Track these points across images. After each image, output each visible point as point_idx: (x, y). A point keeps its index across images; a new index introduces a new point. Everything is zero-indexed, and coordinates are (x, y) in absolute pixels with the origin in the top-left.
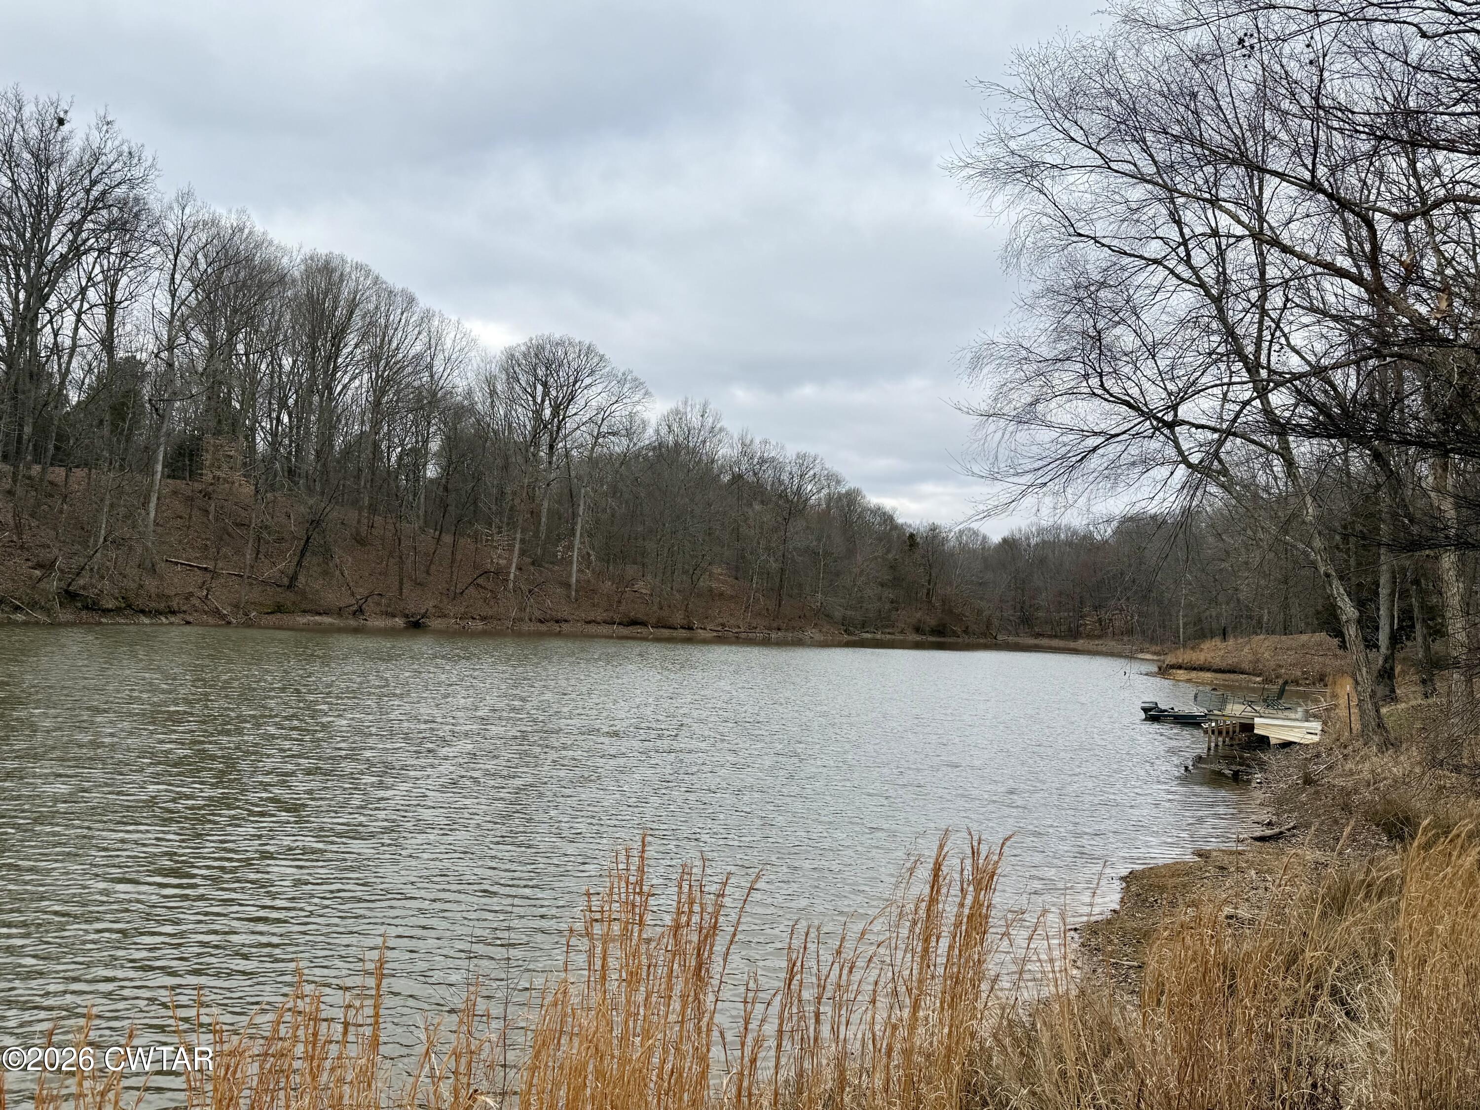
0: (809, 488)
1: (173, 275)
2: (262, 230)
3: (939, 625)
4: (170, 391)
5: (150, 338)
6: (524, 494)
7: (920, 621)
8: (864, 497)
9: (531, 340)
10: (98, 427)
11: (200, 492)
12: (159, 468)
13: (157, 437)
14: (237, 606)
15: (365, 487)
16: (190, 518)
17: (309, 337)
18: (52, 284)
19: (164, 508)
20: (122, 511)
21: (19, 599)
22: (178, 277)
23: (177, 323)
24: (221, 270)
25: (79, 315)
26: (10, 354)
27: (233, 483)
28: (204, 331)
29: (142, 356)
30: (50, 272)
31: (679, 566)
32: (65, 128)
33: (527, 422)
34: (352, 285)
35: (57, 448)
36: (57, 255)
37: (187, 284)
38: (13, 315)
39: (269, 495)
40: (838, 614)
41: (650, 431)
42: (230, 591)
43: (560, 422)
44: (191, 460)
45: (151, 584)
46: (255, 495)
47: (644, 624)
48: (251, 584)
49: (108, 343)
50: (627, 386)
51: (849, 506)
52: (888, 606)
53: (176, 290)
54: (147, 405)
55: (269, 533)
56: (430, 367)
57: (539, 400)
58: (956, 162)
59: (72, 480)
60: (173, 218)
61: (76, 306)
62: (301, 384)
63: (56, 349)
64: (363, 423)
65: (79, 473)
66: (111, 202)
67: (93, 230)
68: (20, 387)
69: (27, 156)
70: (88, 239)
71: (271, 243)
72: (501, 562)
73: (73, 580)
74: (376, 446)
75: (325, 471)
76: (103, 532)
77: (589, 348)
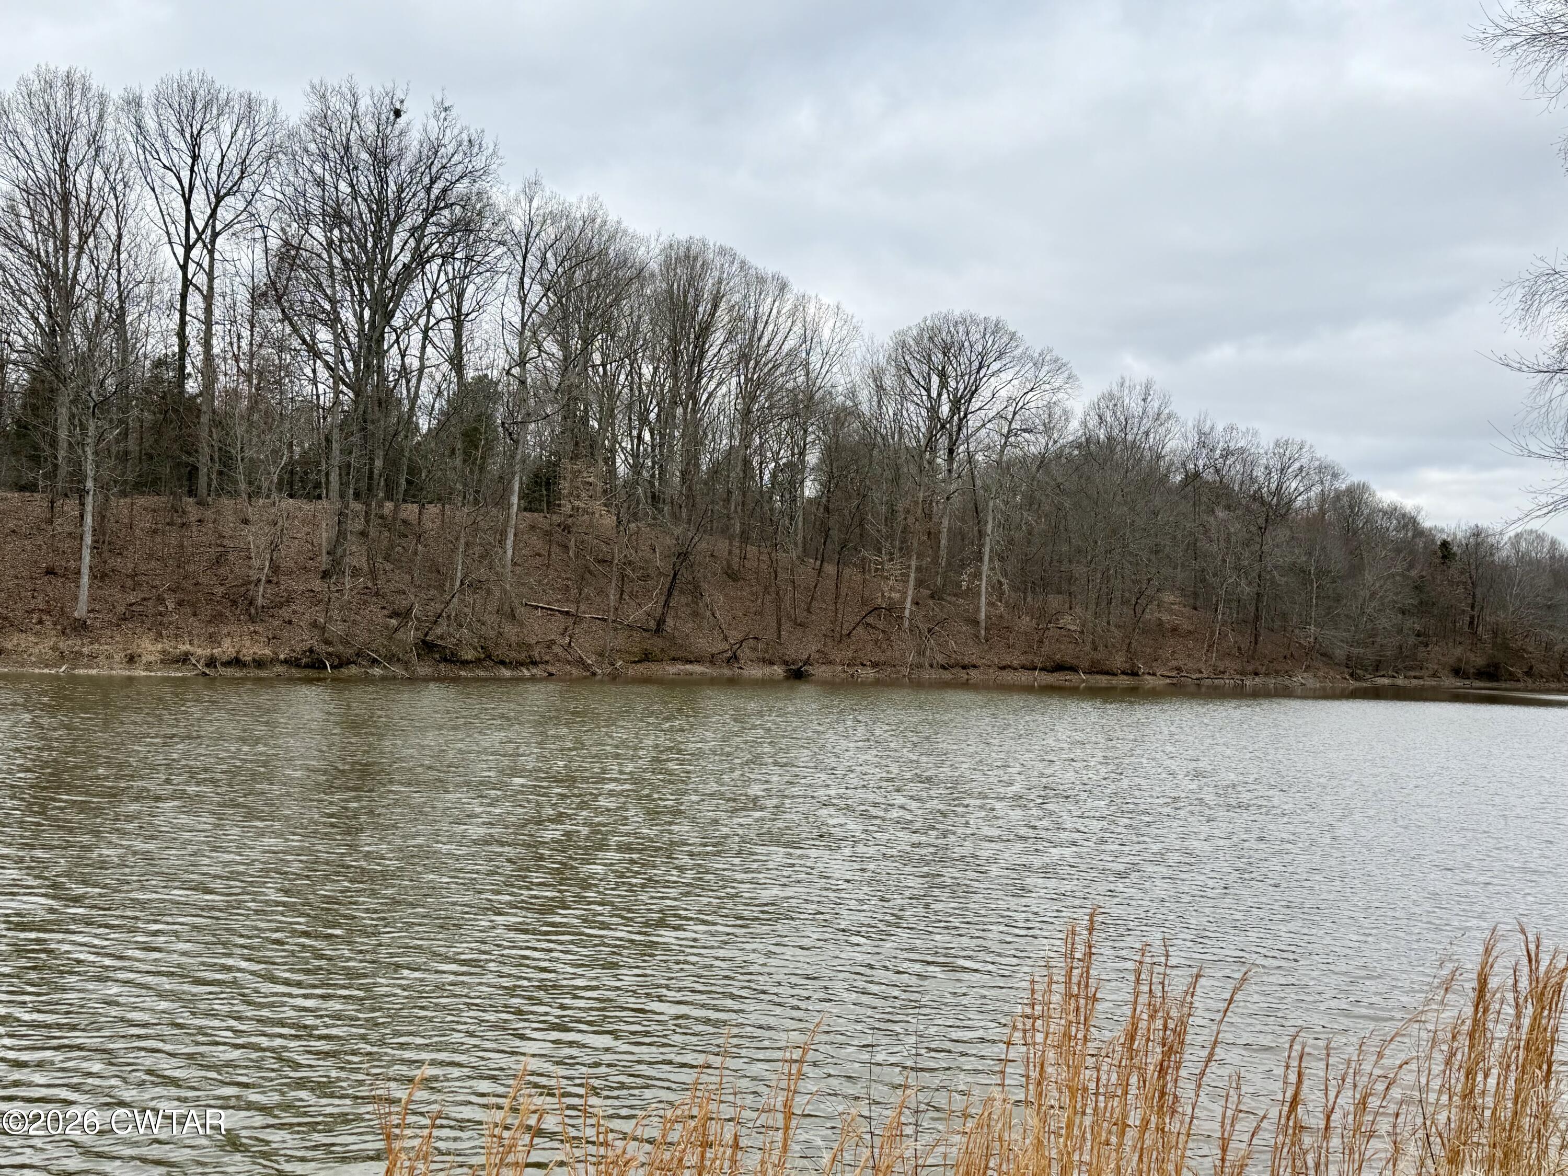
0: (1294, 485)
1: (522, 279)
2: (616, 219)
3: (1488, 666)
4: (523, 412)
5: (501, 353)
6: (919, 511)
7: (1460, 660)
8: (1372, 495)
9: (925, 320)
10: (450, 457)
11: (559, 525)
12: (515, 499)
13: (511, 465)
14: (601, 655)
15: (736, 512)
16: (549, 555)
17: (670, 339)
18: (397, 298)
19: (521, 545)
20: (478, 550)
21: (376, 652)
22: (527, 281)
23: (528, 334)
24: (571, 271)
25: (425, 333)
26: (357, 380)
27: (593, 513)
28: (557, 341)
29: (495, 374)
30: (394, 285)
31: (1118, 594)
32: (402, 120)
33: (921, 423)
34: (716, 274)
35: (409, 482)
36: (400, 266)
37: (537, 288)
38: (358, 336)
39: (632, 526)
40: (1340, 653)
41: (1074, 425)
42: (593, 638)
43: (960, 420)
44: (548, 490)
45: (510, 631)
46: (617, 526)
47: (1073, 669)
48: (615, 629)
49: (457, 362)
50: (1046, 368)
51: (1351, 507)
52: (1412, 640)
53: (526, 296)
54: (500, 429)
55: (633, 570)
56: (806, 365)
57: (934, 394)
58: (1491, 30)
59: (425, 518)
60: (521, 213)
61: (422, 321)
62: (663, 395)
63: (404, 371)
64: (732, 436)
65: (433, 510)
66: (452, 201)
67: (436, 234)
68: (369, 417)
69: (364, 156)
70: (432, 244)
71: (625, 232)
72: (893, 595)
73: (430, 629)
74: (747, 462)
75: (690, 496)
76: (459, 574)
77: (996, 325)
